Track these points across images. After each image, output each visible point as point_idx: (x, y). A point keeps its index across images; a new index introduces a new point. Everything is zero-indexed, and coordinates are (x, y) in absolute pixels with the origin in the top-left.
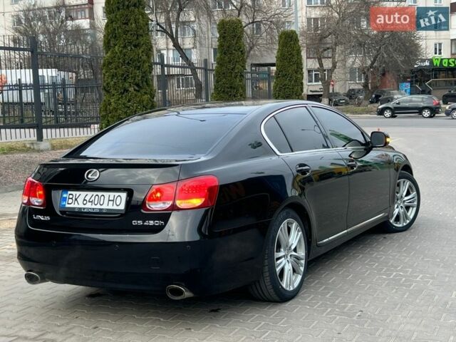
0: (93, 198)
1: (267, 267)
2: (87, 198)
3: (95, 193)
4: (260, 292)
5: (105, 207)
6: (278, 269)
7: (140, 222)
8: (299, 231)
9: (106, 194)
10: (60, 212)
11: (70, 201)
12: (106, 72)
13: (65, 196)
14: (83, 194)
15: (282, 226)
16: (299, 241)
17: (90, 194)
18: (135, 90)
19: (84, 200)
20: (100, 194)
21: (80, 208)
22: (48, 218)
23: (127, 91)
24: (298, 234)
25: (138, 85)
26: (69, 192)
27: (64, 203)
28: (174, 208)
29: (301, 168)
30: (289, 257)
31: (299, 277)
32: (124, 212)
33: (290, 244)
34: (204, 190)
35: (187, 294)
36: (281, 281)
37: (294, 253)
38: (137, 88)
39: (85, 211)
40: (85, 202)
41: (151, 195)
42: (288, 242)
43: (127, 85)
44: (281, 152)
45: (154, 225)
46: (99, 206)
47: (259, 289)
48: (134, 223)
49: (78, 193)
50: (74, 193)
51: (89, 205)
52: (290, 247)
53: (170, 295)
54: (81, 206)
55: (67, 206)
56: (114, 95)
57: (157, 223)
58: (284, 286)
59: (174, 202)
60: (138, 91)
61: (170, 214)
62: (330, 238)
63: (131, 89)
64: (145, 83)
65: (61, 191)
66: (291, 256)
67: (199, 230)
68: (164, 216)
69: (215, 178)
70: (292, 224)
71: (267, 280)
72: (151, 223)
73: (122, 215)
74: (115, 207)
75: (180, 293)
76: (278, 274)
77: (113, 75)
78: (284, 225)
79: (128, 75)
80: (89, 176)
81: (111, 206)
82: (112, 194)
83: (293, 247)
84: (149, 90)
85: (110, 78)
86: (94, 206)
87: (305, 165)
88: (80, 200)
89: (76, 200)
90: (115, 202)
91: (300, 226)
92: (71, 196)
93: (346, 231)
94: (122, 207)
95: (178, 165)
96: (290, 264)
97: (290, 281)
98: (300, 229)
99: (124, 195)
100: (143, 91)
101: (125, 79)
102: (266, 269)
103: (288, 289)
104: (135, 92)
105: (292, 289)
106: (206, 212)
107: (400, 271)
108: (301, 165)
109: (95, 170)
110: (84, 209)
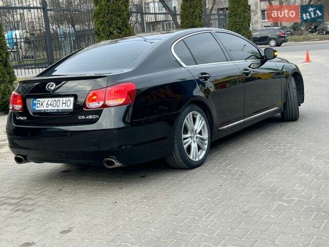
0: (52, 103)
1: (176, 144)
2: (49, 103)
3: (54, 99)
4: (174, 162)
5: (60, 108)
6: (185, 146)
7: (83, 117)
8: (202, 121)
9: (61, 99)
10: (33, 113)
11: (38, 105)
12: (97, 21)
13: (35, 102)
14: (46, 100)
15: (188, 116)
16: (203, 127)
17: (51, 100)
18: (118, 32)
19: (47, 104)
20: (57, 99)
21: (45, 110)
22: (25, 118)
23: (112, 33)
24: (202, 123)
25: (120, 29)
26: (38, 100)
27: (35, 107)
28: (104, 106)
29: (202, 76)
30: (195, 138)
31: (204, 153)
32: (72, 111)
33: (195, 129)
34: (125, 92)
35: (117, 164)
36: (189, 154)
37: (198, 136)
38: (119, 31)
39: (48, 111)
40: (48, 106)
41: (90, 98)
42: (194, 128)
43: (111, 29)
44: (187, 65)
45: (92, 119)
46: (56, 108)
47: (173, 160)
48: (80, 117)
49: (43, 100)
50: (40, 100)
51: (50, 108)
52: (196, 131)
53: (106, 166)
54: (46, 108)
55: (37, 109)
56: (103, 37)
57: (94, 117)
58: (191, 158)
59: (104, 102)
60: (120, 33)
61: (103, 110)
62: (229, 125)
63: (115, 32)
64: (125, 27)
65: (32, 99)
66: (196, 137)
67: (124, 120)
68: (98, 112)
69: (134, 84)
70: (197, 115)
71: (177, 153)
72: (91, 117)
73: (71, 113)
74: (67, 108)
75: (113, 163)
76: (185, 149)
77: (101, 23)
78: (190, 116)
79: (112, 22)
80: (49, 88)
81: (64, 107)
82: (65, 99)
83: (198, 131)
84: (128, 32)
85: (99, 25)
86: (53, 108)
87: (206, 74)
88: (45, 104)
89: (42, 104)
90: (66, 104)
91: (203, 117)
92: (39, 102)
93: (243, 120)
94: (71, 107)
95: (107, 76)
96: (196, 143)
97: (196, 155)
98: (203, 119)
99: (72, 99)
100: (123, 33)
101: (110, 25)
102: (176, 145)
103: (194, 160)
104: (118, 34)
105: (197, 160)
106: (128, 108)
107: (282, 146)
108: (202, 74)
109: (52, 83)
110: (47, 110)
